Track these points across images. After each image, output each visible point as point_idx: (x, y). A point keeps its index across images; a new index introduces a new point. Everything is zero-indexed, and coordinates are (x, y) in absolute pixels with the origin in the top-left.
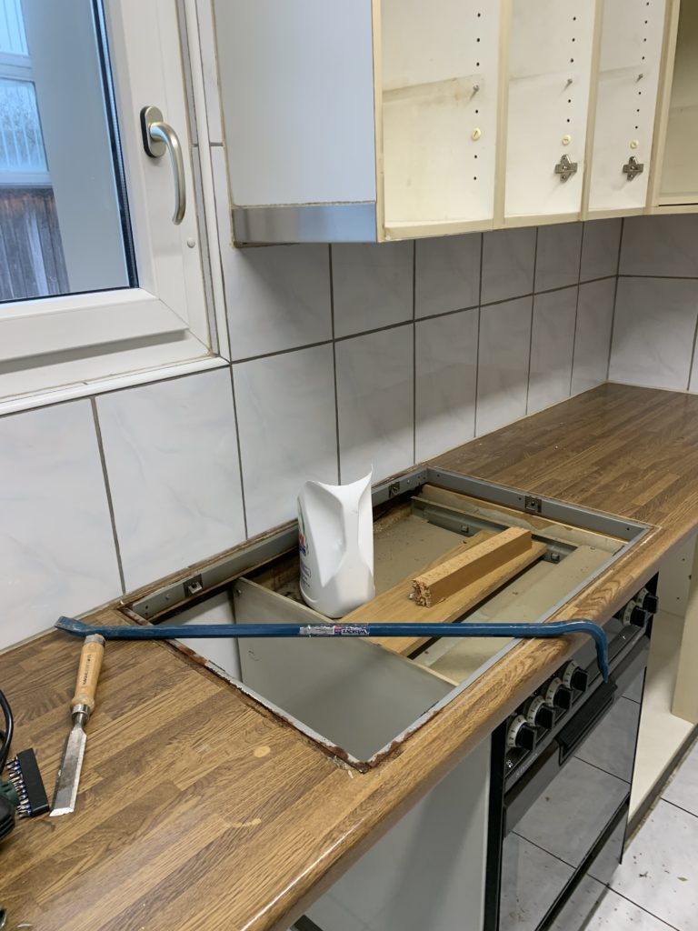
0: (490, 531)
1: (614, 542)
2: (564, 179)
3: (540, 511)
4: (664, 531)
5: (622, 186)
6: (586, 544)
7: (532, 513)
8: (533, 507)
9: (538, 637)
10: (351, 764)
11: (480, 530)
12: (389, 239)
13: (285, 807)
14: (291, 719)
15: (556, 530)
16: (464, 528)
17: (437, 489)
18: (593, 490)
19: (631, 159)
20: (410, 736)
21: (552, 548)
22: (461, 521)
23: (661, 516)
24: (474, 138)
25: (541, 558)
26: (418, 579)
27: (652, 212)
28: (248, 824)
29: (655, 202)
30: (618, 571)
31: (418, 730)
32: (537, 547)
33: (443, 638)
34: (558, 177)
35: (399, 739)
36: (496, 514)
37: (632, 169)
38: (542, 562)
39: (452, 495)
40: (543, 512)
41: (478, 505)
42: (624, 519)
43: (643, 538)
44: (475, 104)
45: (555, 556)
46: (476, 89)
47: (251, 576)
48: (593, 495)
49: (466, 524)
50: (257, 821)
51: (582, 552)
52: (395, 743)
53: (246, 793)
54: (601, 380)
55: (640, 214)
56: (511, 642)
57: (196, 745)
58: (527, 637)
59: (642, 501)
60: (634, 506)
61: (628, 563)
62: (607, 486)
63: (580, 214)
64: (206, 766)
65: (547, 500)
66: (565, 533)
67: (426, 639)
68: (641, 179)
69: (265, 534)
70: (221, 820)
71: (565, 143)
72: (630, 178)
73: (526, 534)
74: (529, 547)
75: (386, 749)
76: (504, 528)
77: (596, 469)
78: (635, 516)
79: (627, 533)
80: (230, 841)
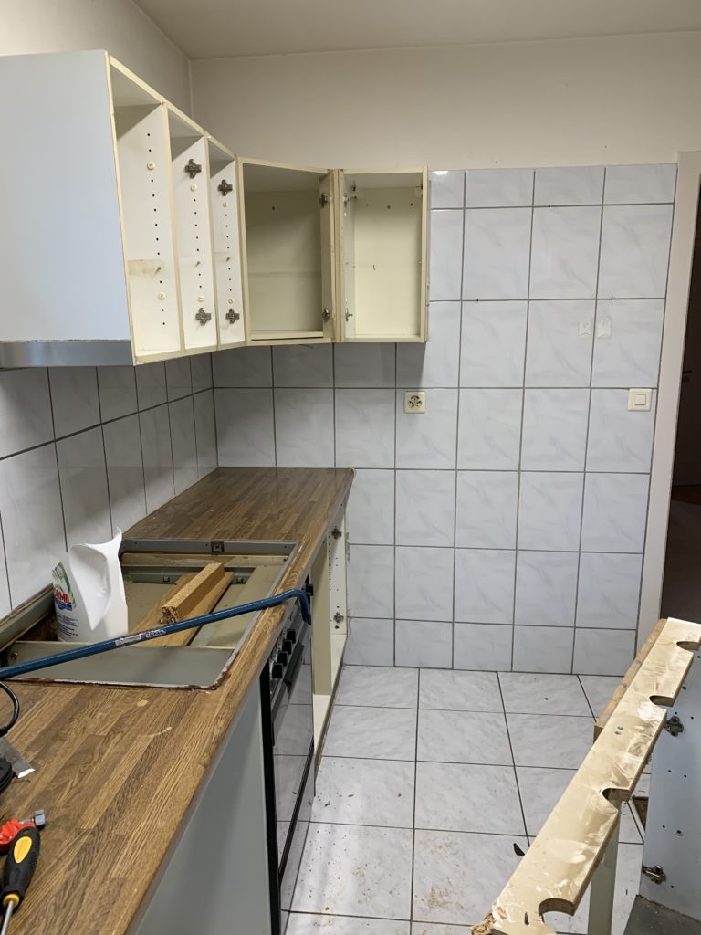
0: (190, 575)
1: (278, 558)
2: (203, 323)
3: (223, 550)
4: (307, 544)
5: (227, 328)
6: (260, 565)
7: (217, 553)
8: (217, 550)
9: (270, 606)
10: (205, 689)
11: (180, 576)
12: (138, 363)
13: (180, 718)
14: (148, 684)
15: (238, 561)
16: (166, 578)
17: (136, 555)
18: (253, 530)
19: (231, 310)
20: (230, 668)
21: (237, 574)
22: (162, 574)
23: (301, 536)
24: (161, 298)
25: (231, 584)
26: (165, 606)
27: (249, 344)
28: (164, 731)
29: (249, 339)
30: (294, 567)
31: (232, 664)
32: (228, 576)
33: (205, 626)
34: (198, 322)
35: (225, 670)
36: (191, 561)
37: (232, 317)
38: (232, 586)
39: (150, 556)
40: (226, 551)
41: (173, 558)
42: (281, 542)
43: (298, 548)
44: (159, 277)
45: (240, 579)
46: (159, 269)
47: (23, 638)
48: (254, 533)
49: (166, 575)
50: (169, 728)
51: (259, 570)
52: (223, 673)
53: (150, 722)
54: (215, 466)
55: (243, 345)
56: (256, 614)
57: (92, 715)
58: (264, 608)
59: (286, 530)
60: (283, 535)
61: (297, 562)
62: (259, 528)
63: (245, 342)
64: (109, 721)
65: (226, 541)
66: (244, 561)
67: (196, 628)
68: (239, 323)
69: (23, 605)
70: (145, 736)
71: (200, 300)
72: (232, 322)
73: (220, 567)
74: (224, 576)
75: (220, 676)
76: (201, 569)
77: (246, 519)
78: (286, 538)
79: (285, 551)
80: (159, 742)
